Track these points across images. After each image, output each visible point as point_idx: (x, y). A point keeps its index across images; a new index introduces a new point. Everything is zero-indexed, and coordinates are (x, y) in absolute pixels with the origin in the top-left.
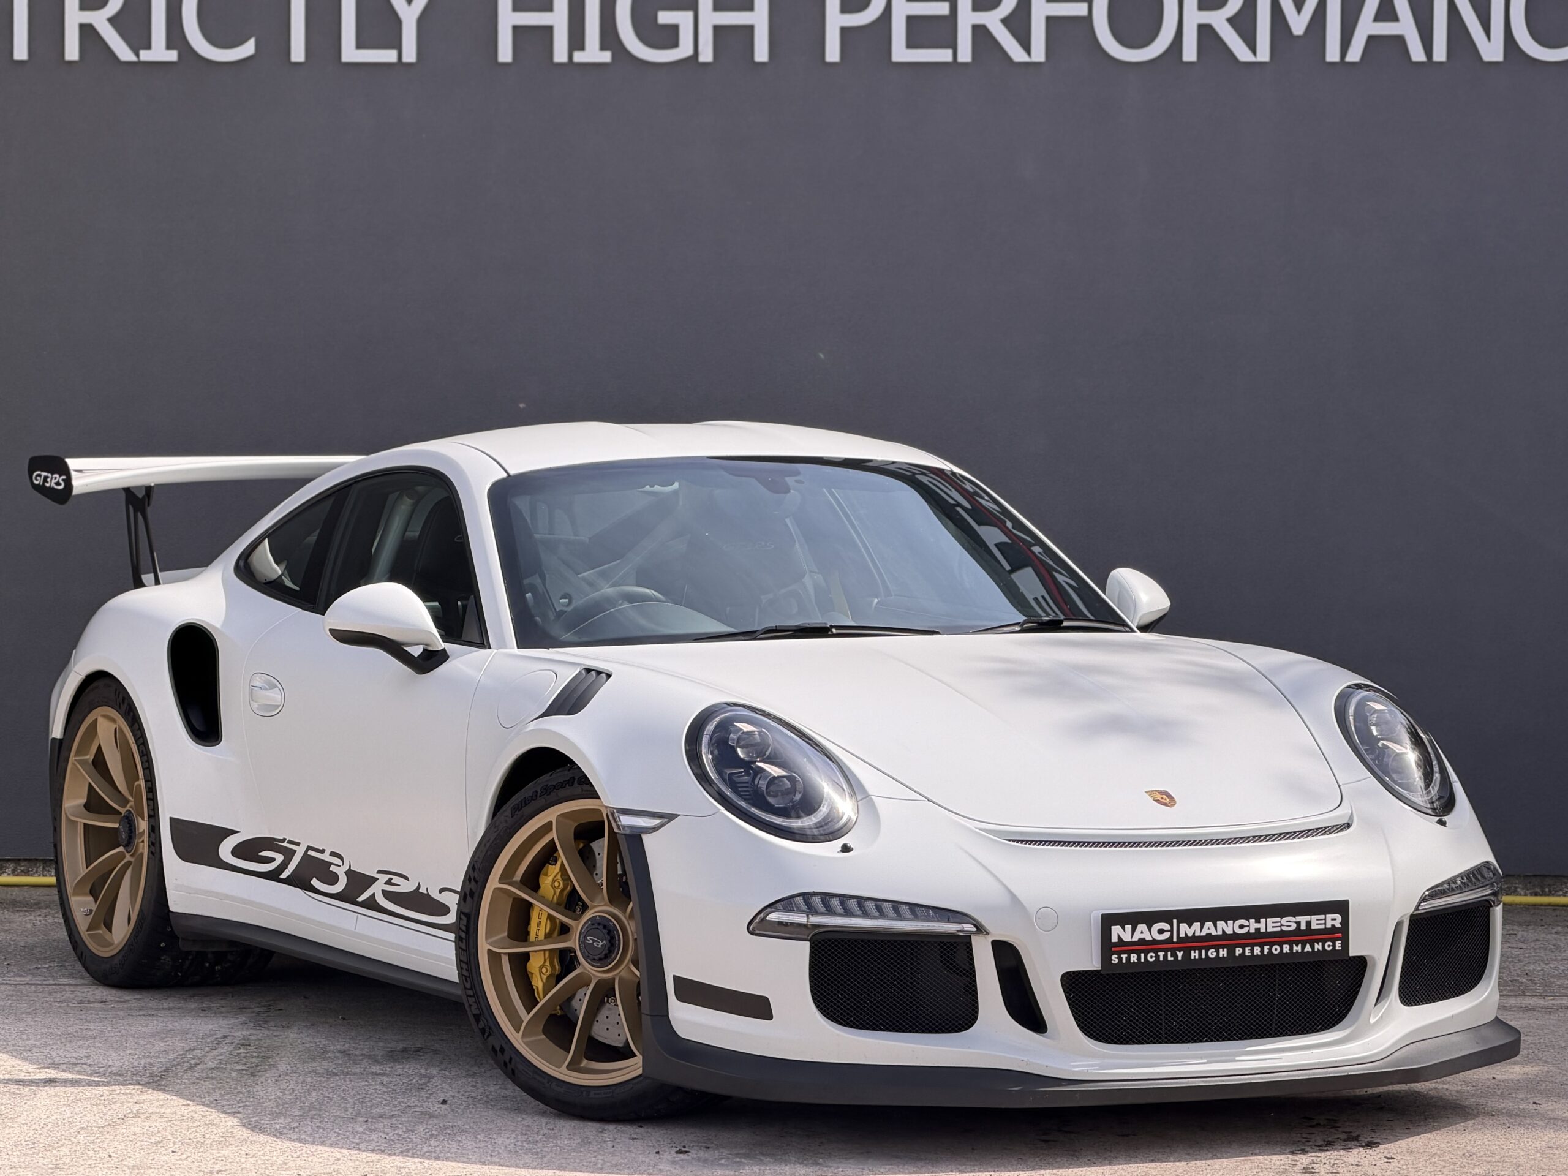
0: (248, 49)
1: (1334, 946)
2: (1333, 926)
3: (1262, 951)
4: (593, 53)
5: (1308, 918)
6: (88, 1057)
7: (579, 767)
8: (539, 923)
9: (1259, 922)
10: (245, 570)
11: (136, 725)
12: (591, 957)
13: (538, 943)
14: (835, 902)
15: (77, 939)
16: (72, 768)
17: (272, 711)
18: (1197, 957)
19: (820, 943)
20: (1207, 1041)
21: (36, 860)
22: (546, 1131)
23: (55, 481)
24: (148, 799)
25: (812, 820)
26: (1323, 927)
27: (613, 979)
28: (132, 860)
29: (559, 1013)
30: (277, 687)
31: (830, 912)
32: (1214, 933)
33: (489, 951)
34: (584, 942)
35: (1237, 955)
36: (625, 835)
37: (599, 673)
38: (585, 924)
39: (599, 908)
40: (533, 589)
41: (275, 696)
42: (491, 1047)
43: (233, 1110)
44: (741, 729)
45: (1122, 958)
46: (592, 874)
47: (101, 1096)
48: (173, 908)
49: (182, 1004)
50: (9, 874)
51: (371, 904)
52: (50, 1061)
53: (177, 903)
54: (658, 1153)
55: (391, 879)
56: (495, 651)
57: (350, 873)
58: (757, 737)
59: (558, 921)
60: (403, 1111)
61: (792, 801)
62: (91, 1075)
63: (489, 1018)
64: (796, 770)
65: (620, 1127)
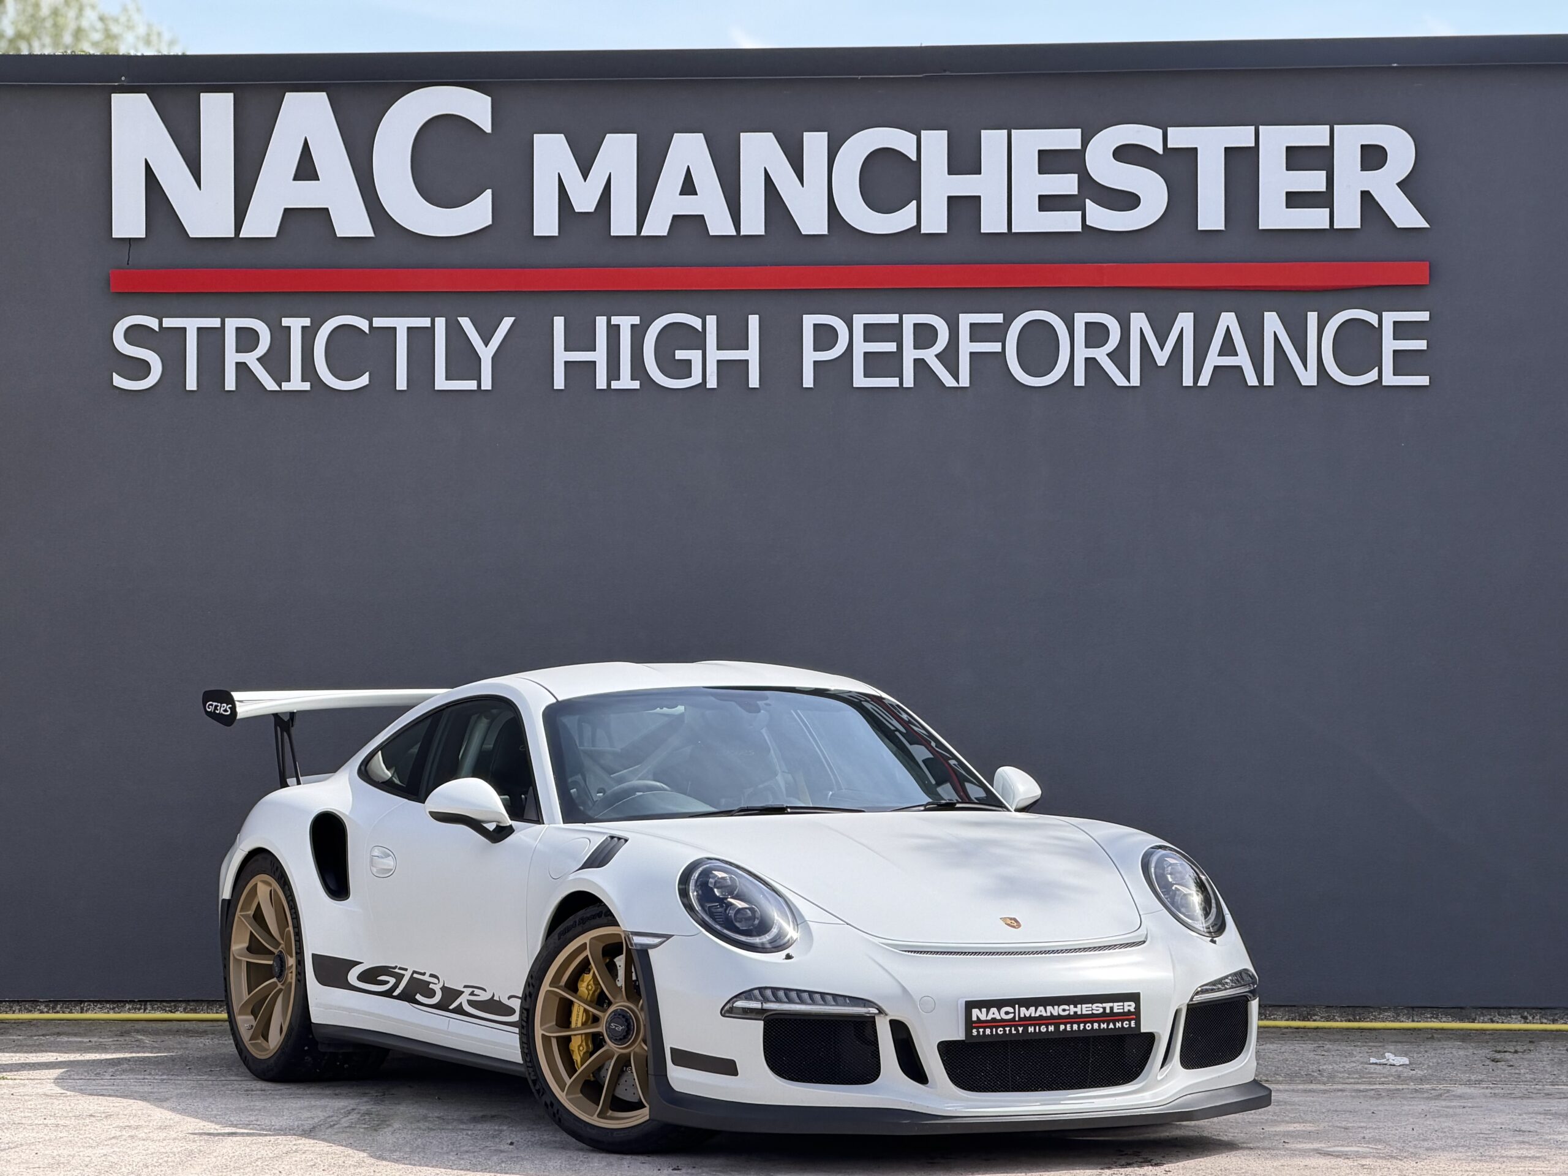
0: (364, 380)
1: (1130, 1024)
2: (1129, 1010)
3: (1079, 1027)
4: (626, 382)
5: (1111, 1004)
6: (257, 1120)
7: (605, 905)
8: (578, 1015)
9: (1076, 1007)
10: (365, 773)
11: (287, 887)
12: (615, 1038)
13: (577, 1029)
14: (781, 994)
15: (242, 1047)
16: (238, 921)
17: (388, 873)
18: (1033, 1031)
19: (770, 1022)
20: (1041, 1091)
21: (202, 1001)
22: (582, 1159)
23: (223, 709)
24: (296, 941)
25: (766, 938)
26: (1122, 1011)
27: (630, 1054)
28: (283, 987)
29: (592, 1079)
30: (390, 855)
31: (778, 1000)
32: (1045, 1015)
33: (543, 1035)
34: (609, 1028)
35: (1061, 1030)
36: (637, 950)
37: (619, 839)
38: (610, 1015)
39: (620, 1004)
40: (575, 784)
41: (389, 863)
42: (544, 1103)
43: (363, 1149)
44: (717, 876)
45: (980, 1032)
46: (615, 981)
47: (270, 1141)
48: (314, 1020)
49: (320, 1091)
50: (181, 1012)
51: (459, 1010)
52: (230, 1123)
53: (317, 1016)
54: (659, 1170)
55: (473, 991)
56: (547, 826)
57: (444, 989)
58: (728, 881)
59: (591, 1013)
60: (483, 1149)
61: (753, 925)
62: (260, 1130)
63: (543, 1083)
64: (756, 904)
65: (634, 1157)
